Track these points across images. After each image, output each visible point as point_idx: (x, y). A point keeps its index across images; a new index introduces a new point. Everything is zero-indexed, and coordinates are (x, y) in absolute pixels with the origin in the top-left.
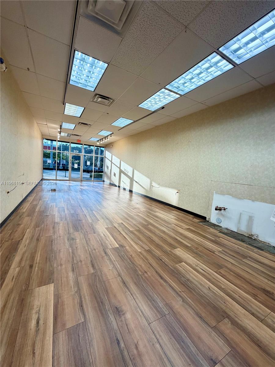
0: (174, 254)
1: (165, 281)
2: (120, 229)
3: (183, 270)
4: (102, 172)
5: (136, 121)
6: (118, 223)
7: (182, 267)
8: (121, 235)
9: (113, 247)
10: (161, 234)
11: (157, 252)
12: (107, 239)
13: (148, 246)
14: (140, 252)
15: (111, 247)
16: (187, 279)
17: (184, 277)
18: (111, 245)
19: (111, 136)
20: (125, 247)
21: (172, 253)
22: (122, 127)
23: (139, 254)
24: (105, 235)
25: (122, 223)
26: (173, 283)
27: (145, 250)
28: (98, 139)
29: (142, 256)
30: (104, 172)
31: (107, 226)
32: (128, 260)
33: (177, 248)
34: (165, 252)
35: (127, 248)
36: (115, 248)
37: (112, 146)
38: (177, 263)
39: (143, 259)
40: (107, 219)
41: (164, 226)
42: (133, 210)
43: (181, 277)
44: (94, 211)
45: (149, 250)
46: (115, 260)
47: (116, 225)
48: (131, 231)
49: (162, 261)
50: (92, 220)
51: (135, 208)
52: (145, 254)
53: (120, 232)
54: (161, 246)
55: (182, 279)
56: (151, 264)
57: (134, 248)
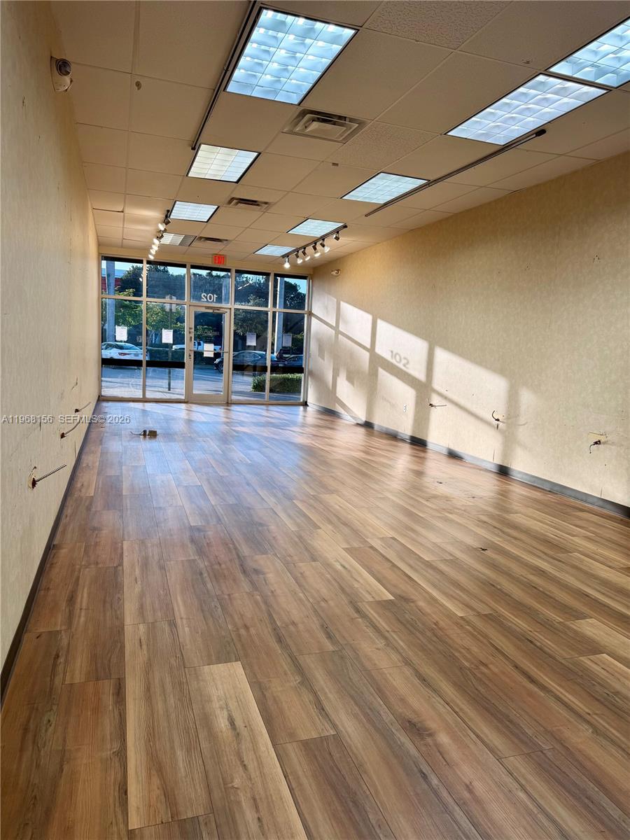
0: (575, 632)
1: (543, 688)
2: (391, 555)
3: (603, 671)
4: (300, 370)
5: (436, 181)
6: (383, 538)
7: (599, 663)
8: (395, 569)
9: (378, 599)
10: (532, 577)
11: (519, 622)
12: (355, 577)
13: (487, 605)
14: (461, 617)
15: (371, 599)
16: (613, 691)
17: (602, 686)
18: (370, 594)
19: (337, 238)
20: (412, 602)
21: (569, 628)
22: (382, 202)
23: (462, 622)
24: (347, 566)
25: (394, 539)
26: (567, 695)
27: (479, 615)
28: (287, 250)
29: (467, 627)
30: (306, 371)
31: (348, 543)
32: (429, 634)
33: (585, 618)
34: (546, 625)
35: (421, 604)
36: (385, 601)
37: (338, 270)
38: (582, 654)
39: (473, 635)
40: (345, 524)
41: (541, 555)
42: (426, 503)
43: (594, 685)
44: (298, 499)
45: (490, 614)
46: (388, 629)
47: (377, 544)
48: (427, 561)
49: (535, 645)
50: (298, 525)
51: (435, 497)
52: (479, 623)
53: (391, 562)
54: (529, 609)
55: (597, 690)
56: (499, 648)
57: (442, 605)
